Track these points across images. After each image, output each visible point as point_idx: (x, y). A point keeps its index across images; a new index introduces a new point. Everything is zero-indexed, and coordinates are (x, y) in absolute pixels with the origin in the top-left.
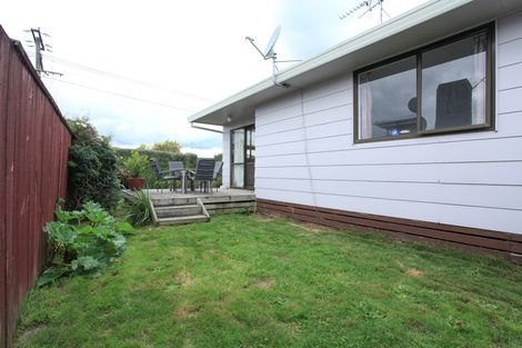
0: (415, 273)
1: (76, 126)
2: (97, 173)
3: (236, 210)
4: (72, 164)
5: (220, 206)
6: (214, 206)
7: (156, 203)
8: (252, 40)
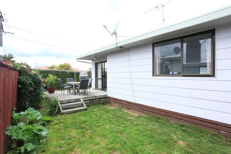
0: (181, 143)
1: (21, 67)
2: (32, 89)
3: (99, 102)
4: (20, 86)
5: (92, 101)
6: (89, 102)
7: (62, 102)
8: (105, 27)
